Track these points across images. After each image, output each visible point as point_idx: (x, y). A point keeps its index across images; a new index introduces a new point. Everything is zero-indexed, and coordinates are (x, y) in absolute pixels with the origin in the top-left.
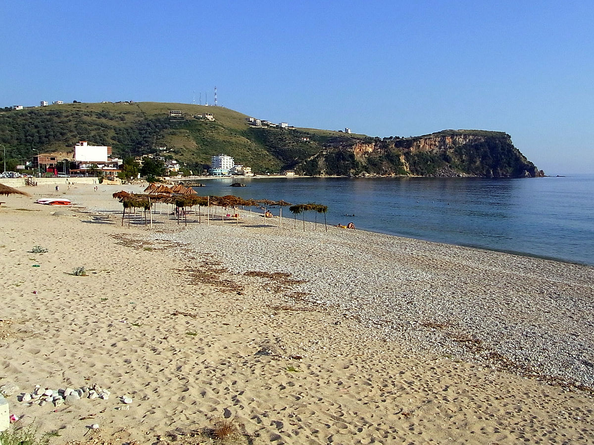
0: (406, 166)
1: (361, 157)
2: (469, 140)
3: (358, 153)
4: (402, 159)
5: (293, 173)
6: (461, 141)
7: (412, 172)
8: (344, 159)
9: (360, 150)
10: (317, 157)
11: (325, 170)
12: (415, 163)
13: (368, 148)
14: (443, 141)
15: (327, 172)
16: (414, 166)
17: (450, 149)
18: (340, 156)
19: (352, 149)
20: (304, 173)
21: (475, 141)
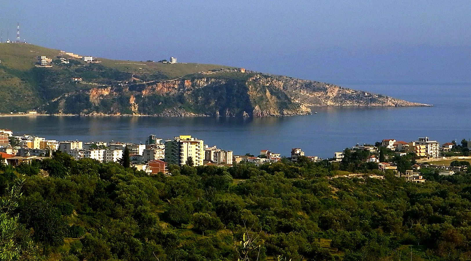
0: (135, 107)
1: (97, 99)
2: (211, 83)
3: (94, 96)
4: (132, 101)
5: (35, 112)
6: (202, 83)
7: (140, 111)
8: (80, 101)
9: (97, 93)
10: (60, 99)
11: (63, 109)
12: (144, 104)
13: (104, 91)
14: (182, 85)
15: (64, 112)
16: (143, 107)
17: (188, 91)
18: (78, 98)
19: (89, 92)
20: (46, 112)
21: (216, 83)
